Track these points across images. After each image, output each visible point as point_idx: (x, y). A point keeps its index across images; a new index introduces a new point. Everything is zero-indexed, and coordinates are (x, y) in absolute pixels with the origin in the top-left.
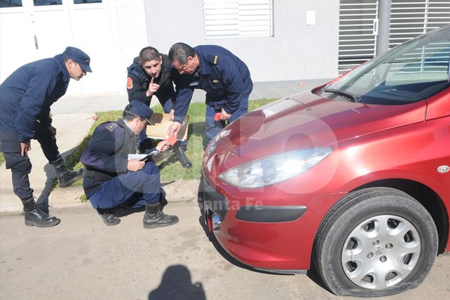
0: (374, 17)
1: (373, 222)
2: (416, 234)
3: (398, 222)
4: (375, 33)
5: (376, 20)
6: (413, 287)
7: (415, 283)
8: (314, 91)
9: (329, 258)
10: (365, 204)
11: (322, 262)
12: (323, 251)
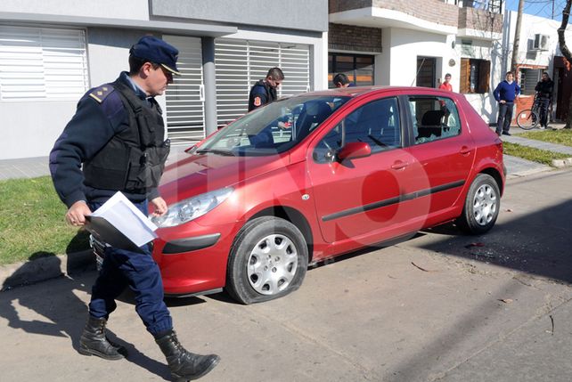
0: (200, 82)
1: (265, 241)
2: (293, 248)
3: (281, 239)
4: (202, 99)
5: (202, 86)
6: (296, 289)
7: (297, 286)
8: (186, 151)
9: (239, 273)
10: (260, 228)
11: (234, 278)
12: (234, 268)
